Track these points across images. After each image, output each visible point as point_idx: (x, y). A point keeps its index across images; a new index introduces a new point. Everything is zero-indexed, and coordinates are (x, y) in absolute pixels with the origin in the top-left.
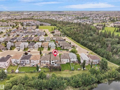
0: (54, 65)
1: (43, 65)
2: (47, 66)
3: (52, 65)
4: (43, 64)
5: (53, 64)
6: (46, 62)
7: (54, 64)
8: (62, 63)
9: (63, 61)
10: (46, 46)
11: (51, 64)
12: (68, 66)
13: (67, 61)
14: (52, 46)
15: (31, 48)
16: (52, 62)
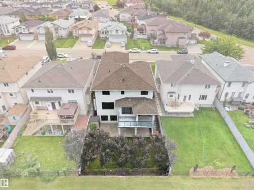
0: (114, 118)
1: (42, 115)
2: (68, 128)
3: (104, 118)
4: (39, 109)
5: (109, 113)
6: (59, 99)
7: (117, 111)
8: (169, 109)
9: (175, 96)
10: (85, 32)
11: (95, 113)
12: (209, 129)
13: (204, 97)
14: (114, 33)
15: (23, 38)
16: (100, 99)
